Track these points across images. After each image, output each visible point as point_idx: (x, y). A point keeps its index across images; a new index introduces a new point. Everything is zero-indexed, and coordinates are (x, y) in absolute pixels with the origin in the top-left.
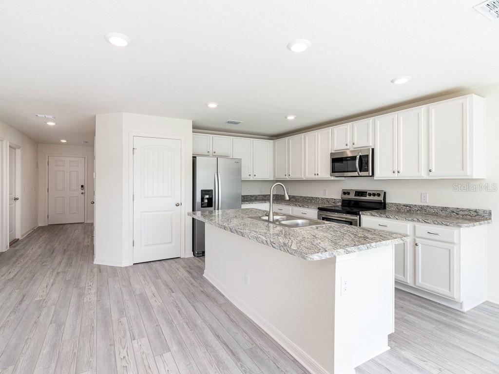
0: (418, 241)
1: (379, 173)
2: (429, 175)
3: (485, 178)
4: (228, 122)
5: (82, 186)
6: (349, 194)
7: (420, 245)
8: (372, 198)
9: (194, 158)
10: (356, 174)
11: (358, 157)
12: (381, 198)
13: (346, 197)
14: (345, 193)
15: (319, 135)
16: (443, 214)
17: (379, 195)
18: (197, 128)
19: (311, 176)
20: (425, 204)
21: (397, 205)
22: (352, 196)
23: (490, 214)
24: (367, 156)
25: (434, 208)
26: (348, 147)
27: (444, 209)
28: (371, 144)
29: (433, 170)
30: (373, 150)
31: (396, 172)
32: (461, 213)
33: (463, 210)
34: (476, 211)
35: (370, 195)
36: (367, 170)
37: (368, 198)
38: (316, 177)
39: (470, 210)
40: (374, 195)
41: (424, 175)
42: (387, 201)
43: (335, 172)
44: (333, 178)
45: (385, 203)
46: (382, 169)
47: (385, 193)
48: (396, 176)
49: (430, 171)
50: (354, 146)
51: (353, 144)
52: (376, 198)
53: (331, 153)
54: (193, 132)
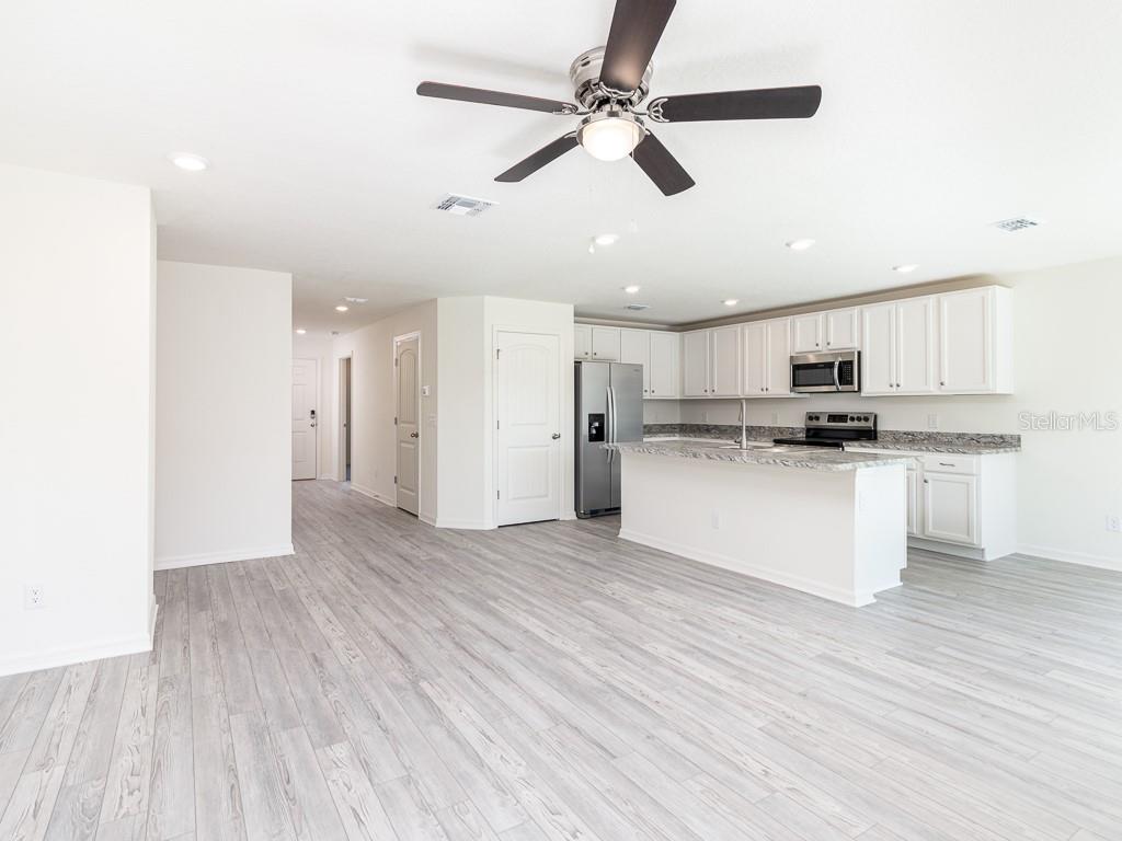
0: (928, 476)
1: (869, 387)
2: (940, 388)
3: (1012, 392)
4: (629, 308)
5: (313, 412)
6: (817, 418)
7: (930, 481)
8: (856, 424)
9: (578, 365)
10: (833, 388)
11: (837, 363)
12: (870, 424)
13: (814, 423)
14: (812, 417)
15: (769, 328)
16: (960, 442)
17: (866, 419)
18: (581, 316)
19: (756, 392)
20: (935, 431)
21: (893, 433)
22: (824, 422)
23: (1019, 439)
24: (851, 363)
25: (947, 435)
26: (820, 348)
27: (960, 436)
28: (856, 345)
29: (946, 383)
30: (859, 353)
31: (895, 386)
32: (983, 440)
33: (985, 436)
34: (1001, 437)
35: (852, 419)
36: (851, 383)
37: (849, 424)
38: (764, 394)
39: (994, 436)
40: (859, 419)
41: (933, 389)
42: (879, 428)
43: (799, 386)
44: (793, 395)
45: (875, 431)
46: (873, 381)
47: (876, 416)
48: (894, 391)
49: (942, 384)
50: (830, 347)
51: (828, 344)
52: (862, 424)
53: (791, 357)
54: (575, 322)
